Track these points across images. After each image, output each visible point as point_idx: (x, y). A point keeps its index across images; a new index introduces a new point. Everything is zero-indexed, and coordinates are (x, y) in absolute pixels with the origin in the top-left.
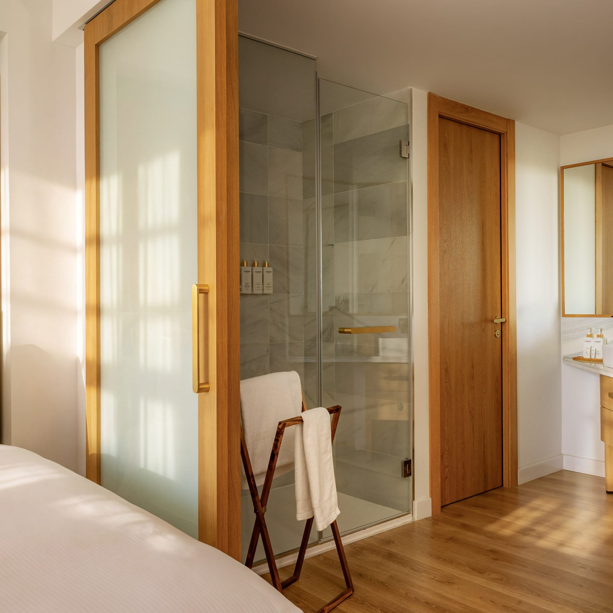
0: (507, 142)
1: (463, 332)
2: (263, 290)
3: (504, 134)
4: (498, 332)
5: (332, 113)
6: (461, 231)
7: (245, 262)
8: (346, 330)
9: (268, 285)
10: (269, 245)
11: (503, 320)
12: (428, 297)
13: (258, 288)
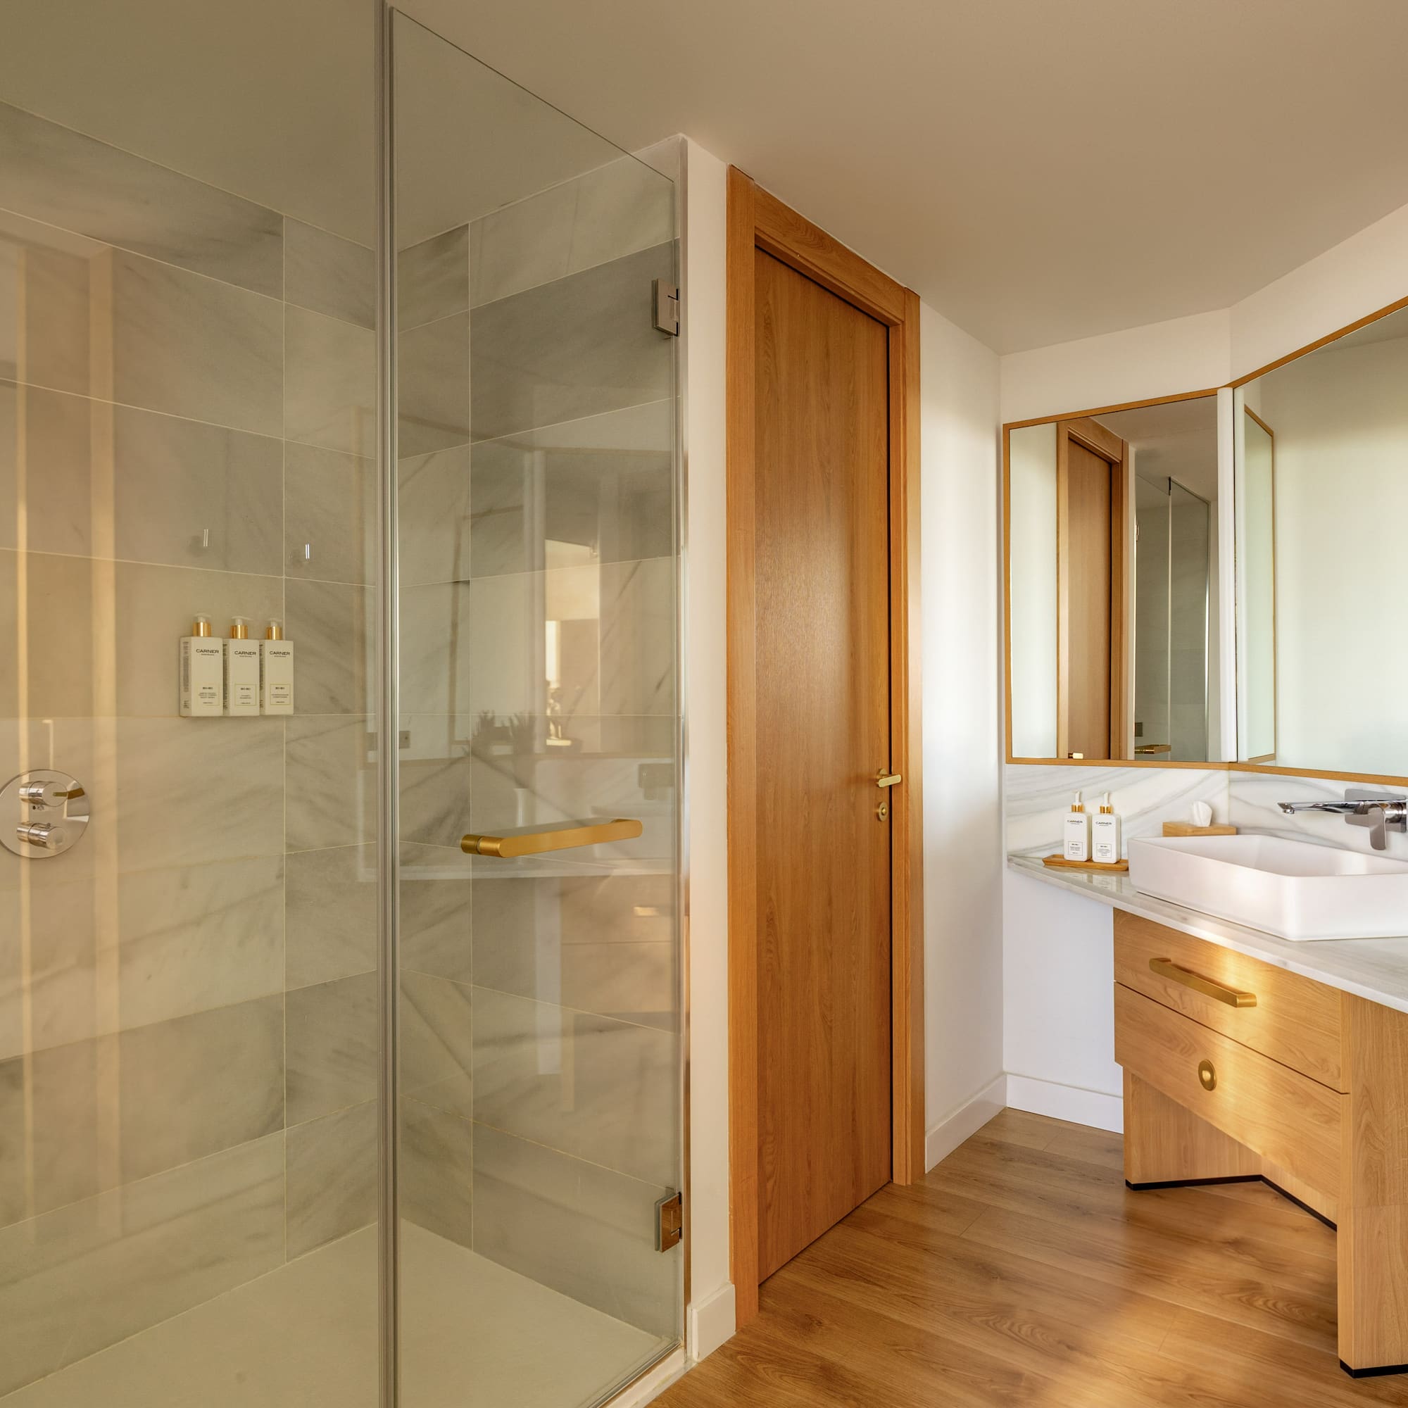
0: (904, 346)
1: (809, 814)
2: (261, 706)
3: (899, 324)
4: (883, 809)
5: (467, 225)
6: (803, 555)
7: (202, 624)
8: (483, 845)
9: (280, 692)
10: (284, 577)
11: (895, 779)
12: (728, 729)
13: (245, 701)
